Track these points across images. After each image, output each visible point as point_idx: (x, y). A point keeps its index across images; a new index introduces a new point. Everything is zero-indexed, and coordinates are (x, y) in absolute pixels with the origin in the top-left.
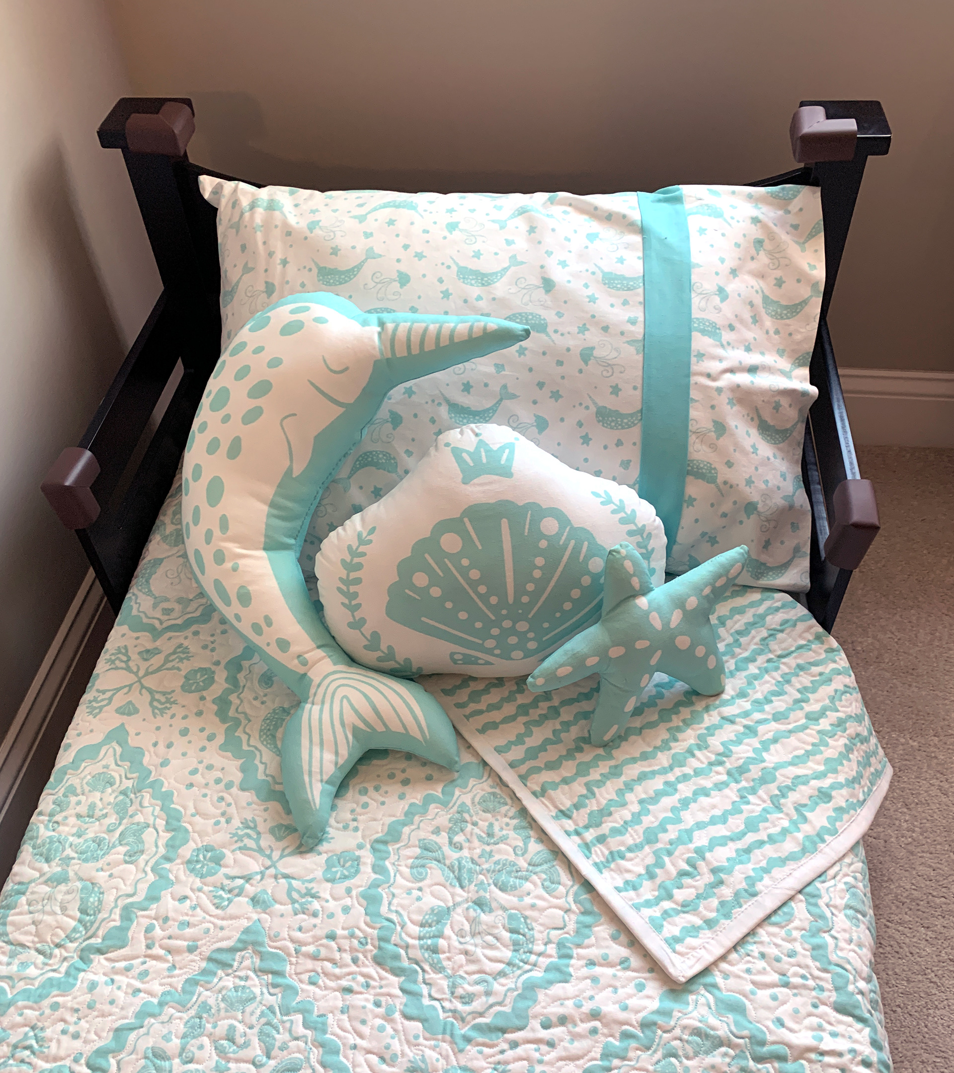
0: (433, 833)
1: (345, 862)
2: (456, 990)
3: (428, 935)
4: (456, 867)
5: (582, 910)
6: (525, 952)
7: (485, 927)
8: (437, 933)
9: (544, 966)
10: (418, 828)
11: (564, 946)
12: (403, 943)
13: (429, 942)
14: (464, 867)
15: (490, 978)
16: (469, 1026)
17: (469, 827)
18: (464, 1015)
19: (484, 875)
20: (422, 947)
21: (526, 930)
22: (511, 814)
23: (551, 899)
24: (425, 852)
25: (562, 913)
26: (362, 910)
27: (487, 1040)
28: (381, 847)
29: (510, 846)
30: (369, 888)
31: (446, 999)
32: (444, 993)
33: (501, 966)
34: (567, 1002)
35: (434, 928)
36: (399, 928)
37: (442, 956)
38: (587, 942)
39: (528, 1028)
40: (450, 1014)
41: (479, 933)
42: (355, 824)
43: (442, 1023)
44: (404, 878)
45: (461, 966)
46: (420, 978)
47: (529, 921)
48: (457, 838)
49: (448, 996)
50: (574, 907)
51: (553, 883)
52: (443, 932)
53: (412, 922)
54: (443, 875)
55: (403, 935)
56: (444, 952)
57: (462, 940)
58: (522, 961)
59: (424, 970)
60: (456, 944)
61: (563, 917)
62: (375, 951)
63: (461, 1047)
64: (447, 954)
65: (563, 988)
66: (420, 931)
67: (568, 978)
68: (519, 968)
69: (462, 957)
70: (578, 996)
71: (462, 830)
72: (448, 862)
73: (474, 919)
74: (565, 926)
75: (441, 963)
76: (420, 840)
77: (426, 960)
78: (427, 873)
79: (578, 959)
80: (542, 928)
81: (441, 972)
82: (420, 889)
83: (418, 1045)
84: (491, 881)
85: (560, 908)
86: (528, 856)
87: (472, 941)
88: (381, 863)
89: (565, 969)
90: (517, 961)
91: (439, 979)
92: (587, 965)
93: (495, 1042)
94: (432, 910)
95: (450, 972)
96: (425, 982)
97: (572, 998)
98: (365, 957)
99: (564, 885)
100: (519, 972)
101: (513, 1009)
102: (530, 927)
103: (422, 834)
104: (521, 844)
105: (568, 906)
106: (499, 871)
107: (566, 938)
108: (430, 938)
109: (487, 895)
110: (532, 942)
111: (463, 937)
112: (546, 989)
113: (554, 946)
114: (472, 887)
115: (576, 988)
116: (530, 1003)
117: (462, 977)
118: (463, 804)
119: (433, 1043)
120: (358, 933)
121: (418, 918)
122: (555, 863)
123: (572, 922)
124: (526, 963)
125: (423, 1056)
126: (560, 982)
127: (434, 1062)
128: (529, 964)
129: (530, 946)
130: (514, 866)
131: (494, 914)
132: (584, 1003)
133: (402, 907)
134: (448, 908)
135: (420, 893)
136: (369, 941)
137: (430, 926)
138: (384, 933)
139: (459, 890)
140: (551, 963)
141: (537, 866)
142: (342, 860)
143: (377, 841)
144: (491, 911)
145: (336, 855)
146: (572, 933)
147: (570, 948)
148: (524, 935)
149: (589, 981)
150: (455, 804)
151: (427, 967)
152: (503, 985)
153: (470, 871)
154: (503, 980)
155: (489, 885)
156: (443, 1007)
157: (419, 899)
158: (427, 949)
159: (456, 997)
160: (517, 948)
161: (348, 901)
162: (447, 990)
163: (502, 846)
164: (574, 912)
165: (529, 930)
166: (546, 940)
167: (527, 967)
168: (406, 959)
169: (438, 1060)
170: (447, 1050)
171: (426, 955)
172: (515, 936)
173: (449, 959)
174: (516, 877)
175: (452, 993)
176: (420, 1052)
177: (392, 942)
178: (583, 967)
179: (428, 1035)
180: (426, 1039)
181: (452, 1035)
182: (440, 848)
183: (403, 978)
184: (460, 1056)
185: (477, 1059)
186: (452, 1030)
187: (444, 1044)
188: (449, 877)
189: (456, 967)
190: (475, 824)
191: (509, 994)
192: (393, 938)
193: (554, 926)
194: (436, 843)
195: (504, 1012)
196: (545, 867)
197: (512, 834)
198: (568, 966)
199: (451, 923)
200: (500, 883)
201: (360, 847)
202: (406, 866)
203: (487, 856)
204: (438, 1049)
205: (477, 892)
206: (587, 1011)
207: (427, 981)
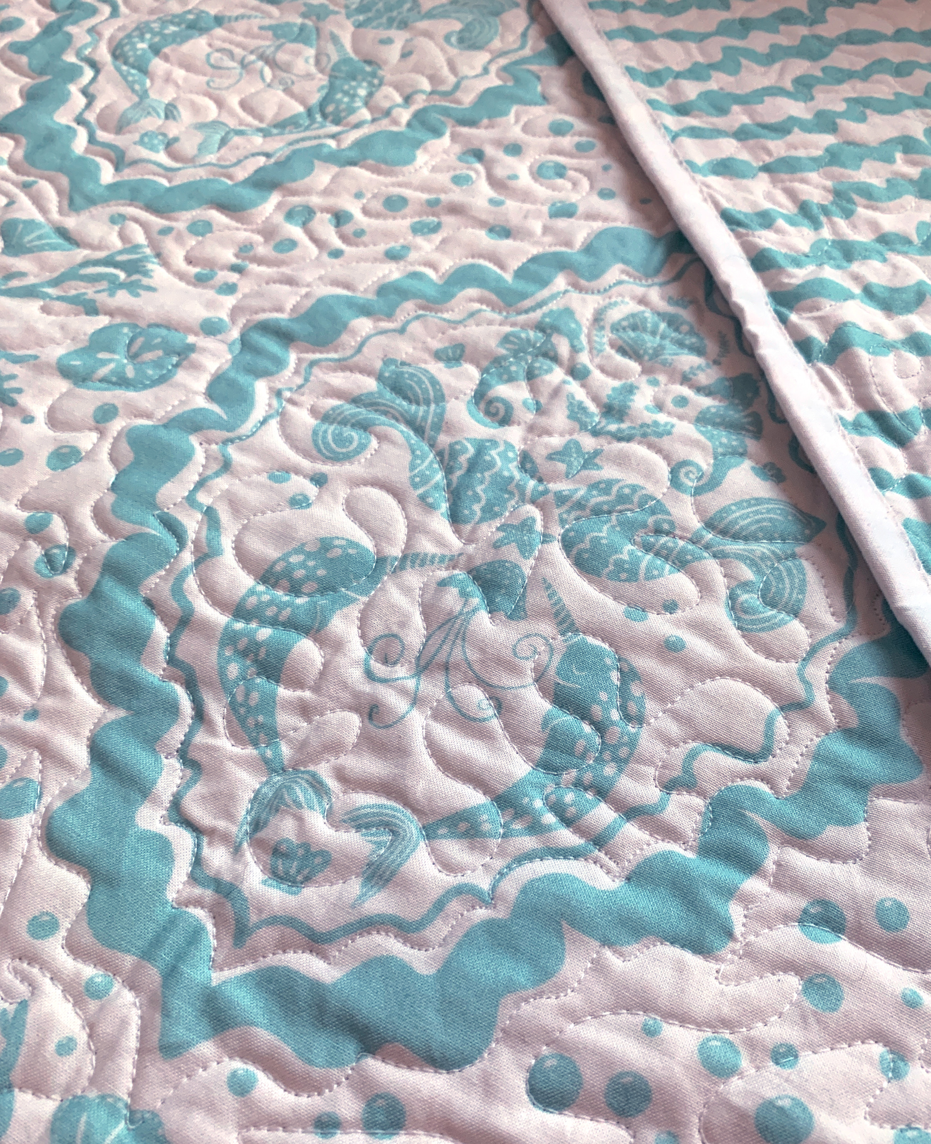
0: (438, 356)
1: (148, 347)
2: (274, 820)
3: (270, 612)
4: (463, 459)
5: (854, 723)
6: (578, 784)
7: (473, 655)
8: (303, 618)
9: (632, 858)
10: (402, 331)
11: (739, 819)
12: (173, 605)
13: (265, 633)
14: (491, 465)
15: (412, 826)
16: (248, 968)
17: (557, 375)
18: (254, 918)
19: (542, 508)
20: (229, 638)
21: (615, 715)
22: (704, 378)
23: (748, 651)
24: (388, 395)
25: (769, 705)
26: (110, 474)
27: (287, 1051)
28: (271, 345)
29: (667, 457)
30: (165, 426)
31: (225, 838)
32: (229, 816)
33: (473, 797)
34: (671, 1031)
35: (300, 601)
36: (187, 558)
37: (283, 692)
38: (832, 833)
39: (472, 1071)
40: (208, 894)
41: (446, 667)
42: (234, 277)
43: (161, 915)
44: (288, 437)
45: (334, 747)
46: (177, 734)
47: (636, 690)
48: (503, 390)
49: (237, 829)
50: (822, 701)
51: (772, 603)
52: (324, 622)
53: (243, 557)
54: (412, 467)
55: (191, 583)
56: (297, 683)
57: (379, 669)
58: (558, 809)
59: (200, 715)
60: (355, 675)
61: (770, 723)
62: (77, 599)
63: (180, 1032)
64: (307, 694)
65: (680, 968)
66: (252, 592)
67: (711, 937)
68: (535, 828)
69: (355, 720)
70: (726, 1023)
71: (531, 376)
72: (444, 440)
73: (451, 618)
74: (765, 752)
75: (272, 714)
76: (387, 362)
77: (224, 685)
78: (362, 447)
79: (778, 885)
80: (673, 729)
81: (255, 744)
82: (319, 480)
83: (33, 959)
84: (557, 531)
85: (768, 687)
86: (715, 502)
87: (411, 684)
88: (243, 379)
89: (714, 902)
90: (538, 804)
91: (240, 762)
92: (804, 919)
93: (317, 1072)
94: (325, 545)
95: (286, 750)
96: (185, 755)
97: (700, 1025)
98: (40, 606)
99: (810, 623)
100: (529, 843)
101: (447, 970)
102: (633, 708)
103: (404, 349)
104: (704, 462)
105: (800, 690)
106: (597, 512)
107: (754, 794)
108: (274, 622)
109: (527, 566)
110: (622, 763)
111: (385, 661)
112: (606, 942)
113: (698, 802)
114: (489, 530)
115: (731, 989)
116: (521, 974)
117: (318, 786)
118: (568, 312)
119: (88, 971)
120: (58, 530)
121: (269, 551)
122: (799, 549)
123: (796, 750)
124: (568, 822)
125: (23, 1005)
126: (674, 941)
127: (51, 1047)
128: (580, 831)
129: (609, 770)
130: (653, 512)
131: (524, 626)
132: (744, 1063)
133: (235, 505)
134: (381, 561)
135: (312, 490)
136: (77, 563)
137: (295, 589)
138: (133, 555)
139: (440, 524)
140: (665, 857)
141: (736, 537)
142: (140, 341)
143: (268, 329)
144: (517, 614)
145: (135, 326)
146: (784, 784)
147: (760, 834)
148: (600, 727)
149: (793, 982)
150: (540, 305)
151: (216, 711)
152: (447, 866)
153: (504, 486)
154: (454, 849)
155: (546, 538)
156: (198, 861)
157: (299, 502)
158: (244, 654)
159: (258, 844)
160: (558, 760)
161: (86, 440)
162: (243, 808)
163: (638, 449)
164: (815, 718)
165: (628, 717)
166: (677, 773)
167: (567, 837)
168: (162, 658)
169: (66, 1047)
170: (124, 1023)
171: (234, 670)
172: (566, 719)
173: (305, 710)
174: (647, 548)
175: (257, 825)
176: (23, 989)
177: (144, 592)
178: (786, 918)
179: (87, 938)
180: (74, 948)
181: (171, 974)
182: (440, 398)
183: (118, 714)
184: (157, 1069)
185: (211, 1109)
186: (181, 956)
187: (128, 997)
188: (425, 479)
189: (315, 742)
190: (576, 372)
191: (454, 906)
192: (153, 581)
193: (724, 736)
194: (434, 382)
195: (405, 970)
196: (762, 548)
197: (686, 428)
198: (729, 892)
199: (369, 606)
200: (586, 545)
201: (210, 328)
202: (313, 411)
203: (577, 463)
204: (93, 1005)
205: (496, 546)
206: (749, 1105)
207: (193, 754)
